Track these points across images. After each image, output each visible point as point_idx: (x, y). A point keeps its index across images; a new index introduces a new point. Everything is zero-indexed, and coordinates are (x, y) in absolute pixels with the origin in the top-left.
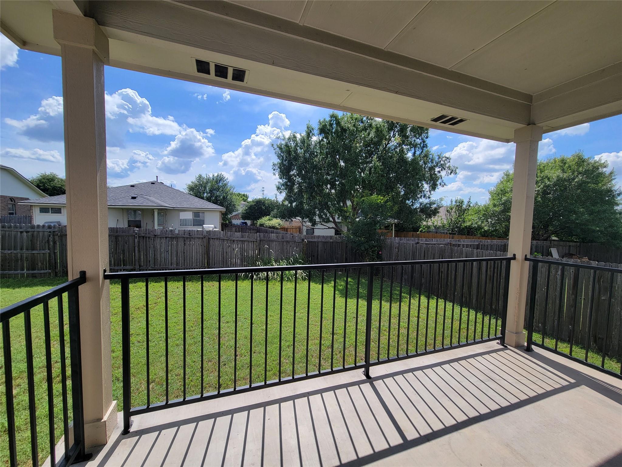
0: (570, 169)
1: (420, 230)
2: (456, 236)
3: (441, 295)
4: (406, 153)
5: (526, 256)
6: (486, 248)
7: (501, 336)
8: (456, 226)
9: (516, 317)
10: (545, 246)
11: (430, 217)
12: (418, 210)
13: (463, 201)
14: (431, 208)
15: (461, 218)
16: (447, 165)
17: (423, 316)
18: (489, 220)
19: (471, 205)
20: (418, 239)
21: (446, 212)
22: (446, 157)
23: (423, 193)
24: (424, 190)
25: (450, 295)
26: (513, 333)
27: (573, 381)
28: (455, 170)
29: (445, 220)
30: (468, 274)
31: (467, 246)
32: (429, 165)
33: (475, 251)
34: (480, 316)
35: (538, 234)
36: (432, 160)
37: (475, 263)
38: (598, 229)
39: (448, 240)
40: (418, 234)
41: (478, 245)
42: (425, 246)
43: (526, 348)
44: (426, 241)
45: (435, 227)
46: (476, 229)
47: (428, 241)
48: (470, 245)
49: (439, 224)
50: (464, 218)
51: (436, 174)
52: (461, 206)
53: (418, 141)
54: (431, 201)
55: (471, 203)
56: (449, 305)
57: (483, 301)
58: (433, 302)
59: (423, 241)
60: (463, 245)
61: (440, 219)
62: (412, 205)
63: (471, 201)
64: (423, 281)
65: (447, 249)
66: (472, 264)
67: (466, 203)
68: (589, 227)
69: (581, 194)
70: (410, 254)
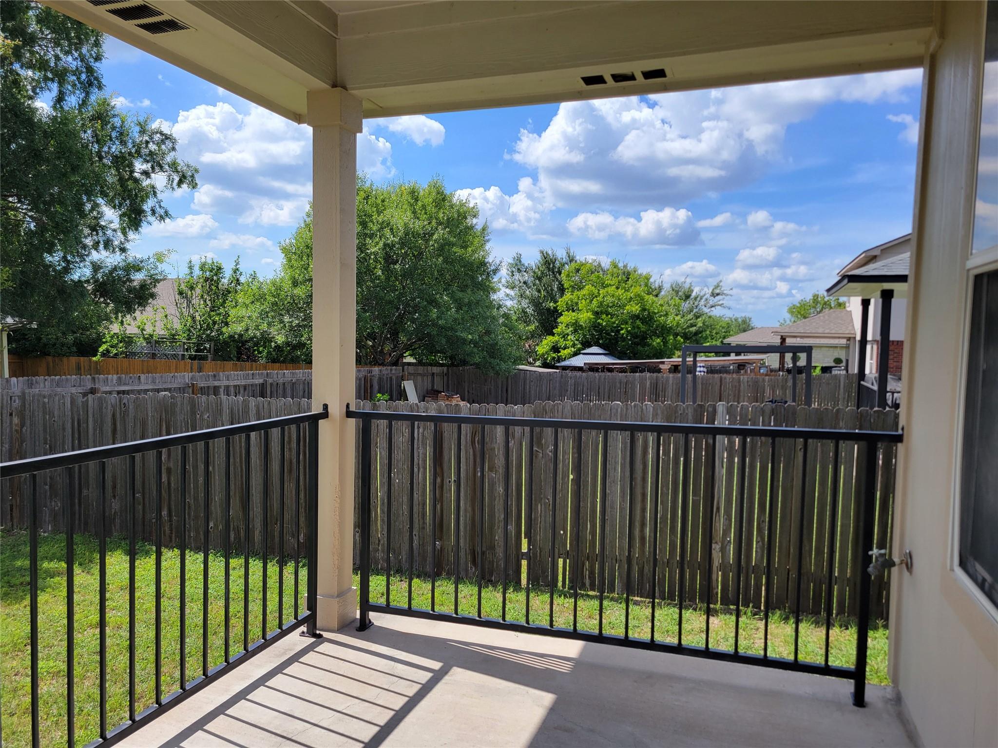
0: (426, 213)
1: (101, 350)
2: (208, 364)
3: (171, 538)
4: (30, 92)
5: (348, 406)
6: (280, 391)
7: (309, 613)
8: (208, 336)
9: (336, 557)
10: (394, 378)
11: (130, 310)
12: (89, 288)
13: (220, 268)
14: (131, 281)
15: (219, 314)
16: (169, 159)
17: (117, 616)
18: (287, 319)
19: (242, 279)
20: (94, 379)
21: (177, 297)
22: (161, 133)
23: (101, 233)
24: (103, 223)
25: (197, 532)
26: (332, 597)
27: (436, 665)
28: (193, 176)
29: (176, 320)
30: (238, 464)
31: (237, 390)
32: (116, 148)
33: (252, 402)
34: (273, 569)
35: (382, 351)
36: (121, 134)
37: (253, 435)
38: (470, 337)
39: (185, 377)
40: (96, 362)
41: (263, 386)
42: (113, 401)
43: (358, 625)
44: (120, 382)
45: (149, 339)
46: (257, 344)
47: (125, 384)
48: (245, 387)
49: (160, 331)
50: (227, 315)
51: (136, 181)
52: (217, 282)
53: (70, 61)
54: (130, 259)
55: (241, 274)
56: (194, 561)
57: (277, 527)
58: (146, 566)
59: (109, 383)
60: (227, 388)
61: (160, 315)
62: (67, 270)
63: (241, 267)
64: (115, 505)
65: (179, 403)
66: (248, 438)
67: (227, 273)
68: (458, 334)
69: (443, 266)
70: (64, 429)
